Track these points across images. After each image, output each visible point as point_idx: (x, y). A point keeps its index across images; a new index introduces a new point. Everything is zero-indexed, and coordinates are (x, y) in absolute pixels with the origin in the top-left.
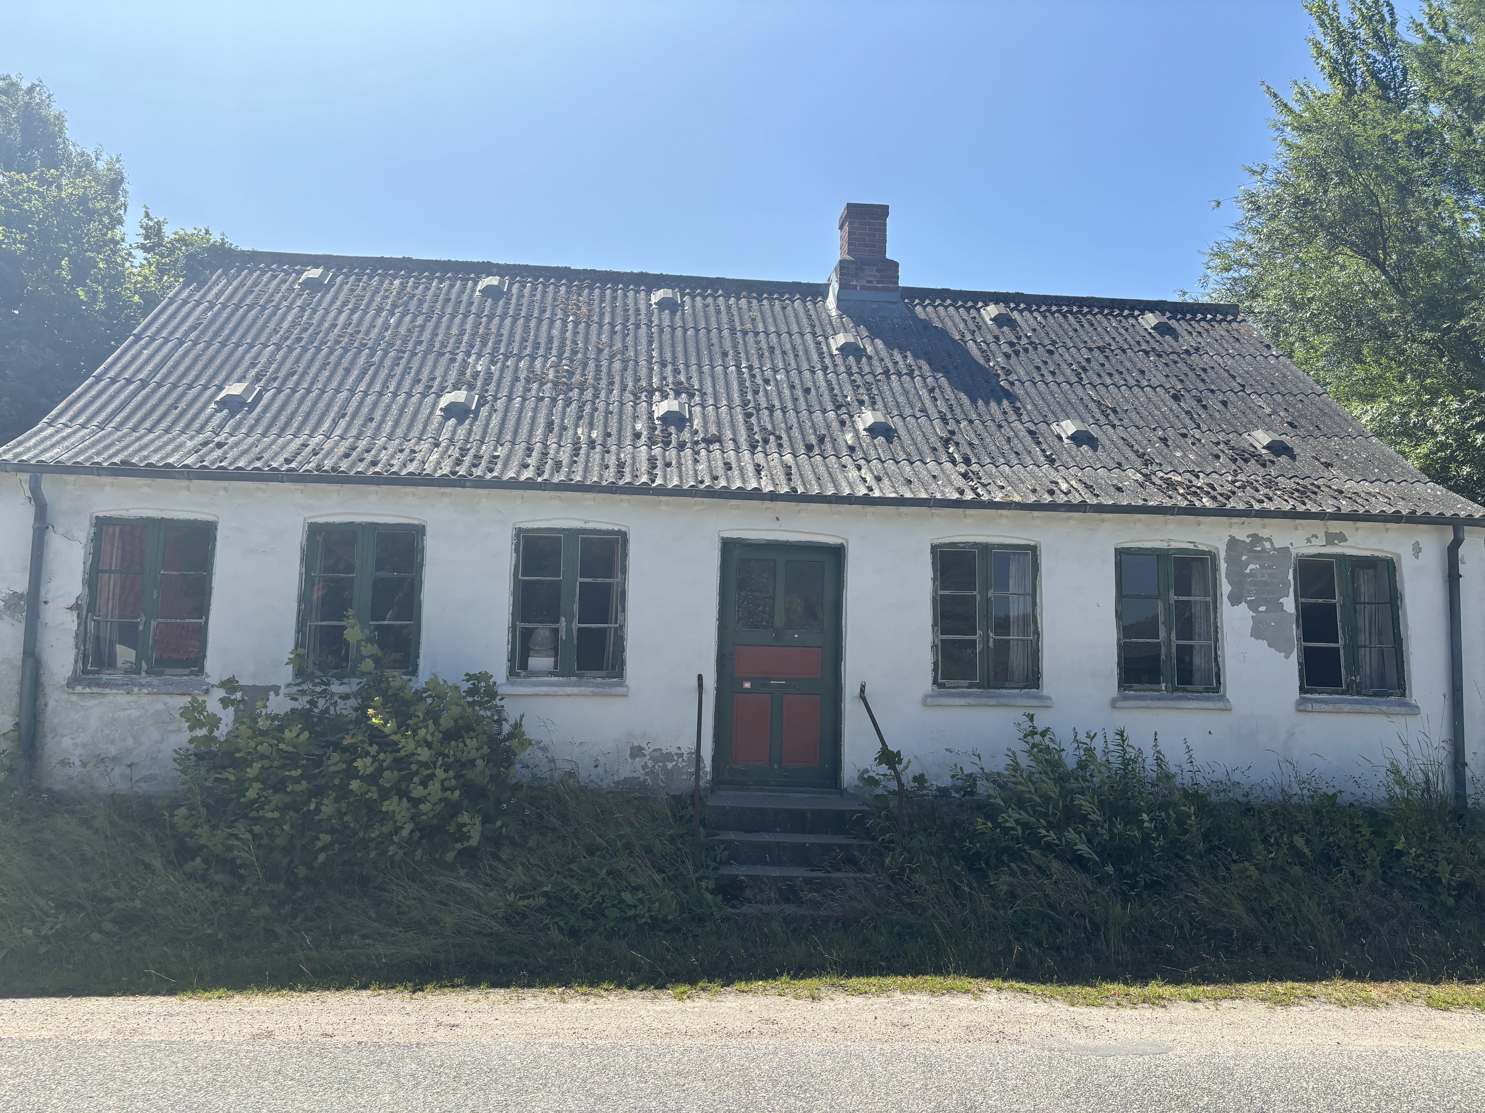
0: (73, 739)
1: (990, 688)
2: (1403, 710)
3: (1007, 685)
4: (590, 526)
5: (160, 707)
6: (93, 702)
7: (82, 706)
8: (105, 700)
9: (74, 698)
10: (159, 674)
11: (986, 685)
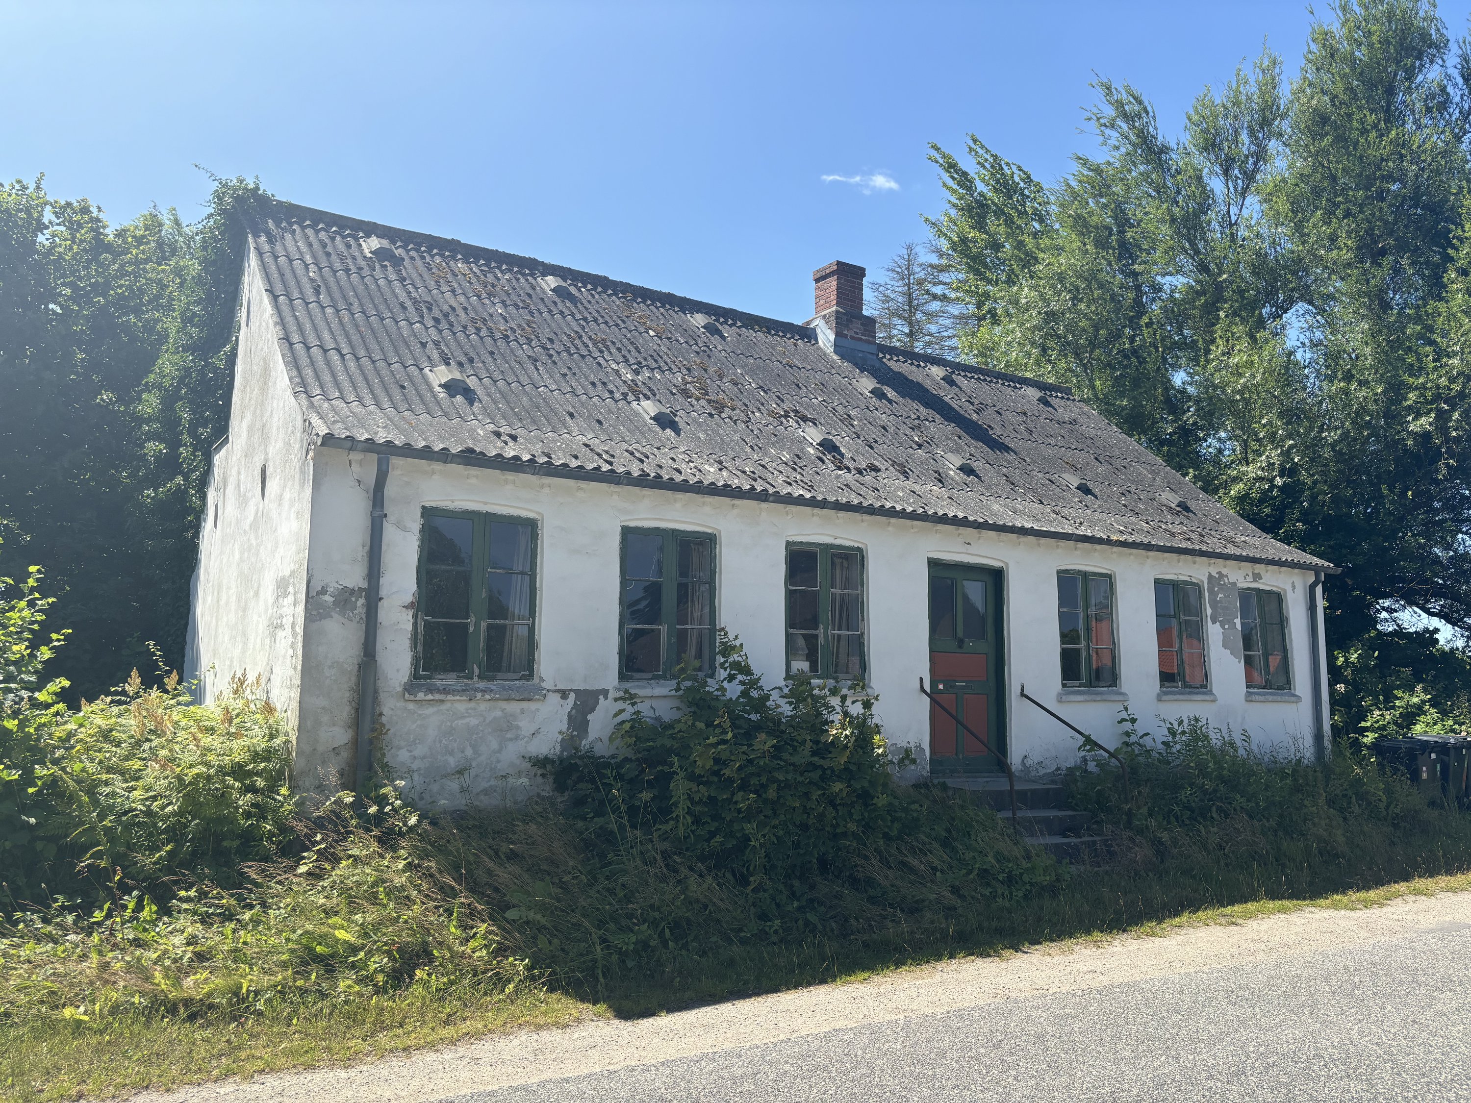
0: (410, 751)
1: (1091, 686)
2: (1293, 699)
3: (1101, 684)
4: (838, 542)
5: (498, 713)
6: (430, 710)
7: (420, 715)
8: (444, 707)
9: (411, 706)
10: (492, 679)
11: (1090, 685)
